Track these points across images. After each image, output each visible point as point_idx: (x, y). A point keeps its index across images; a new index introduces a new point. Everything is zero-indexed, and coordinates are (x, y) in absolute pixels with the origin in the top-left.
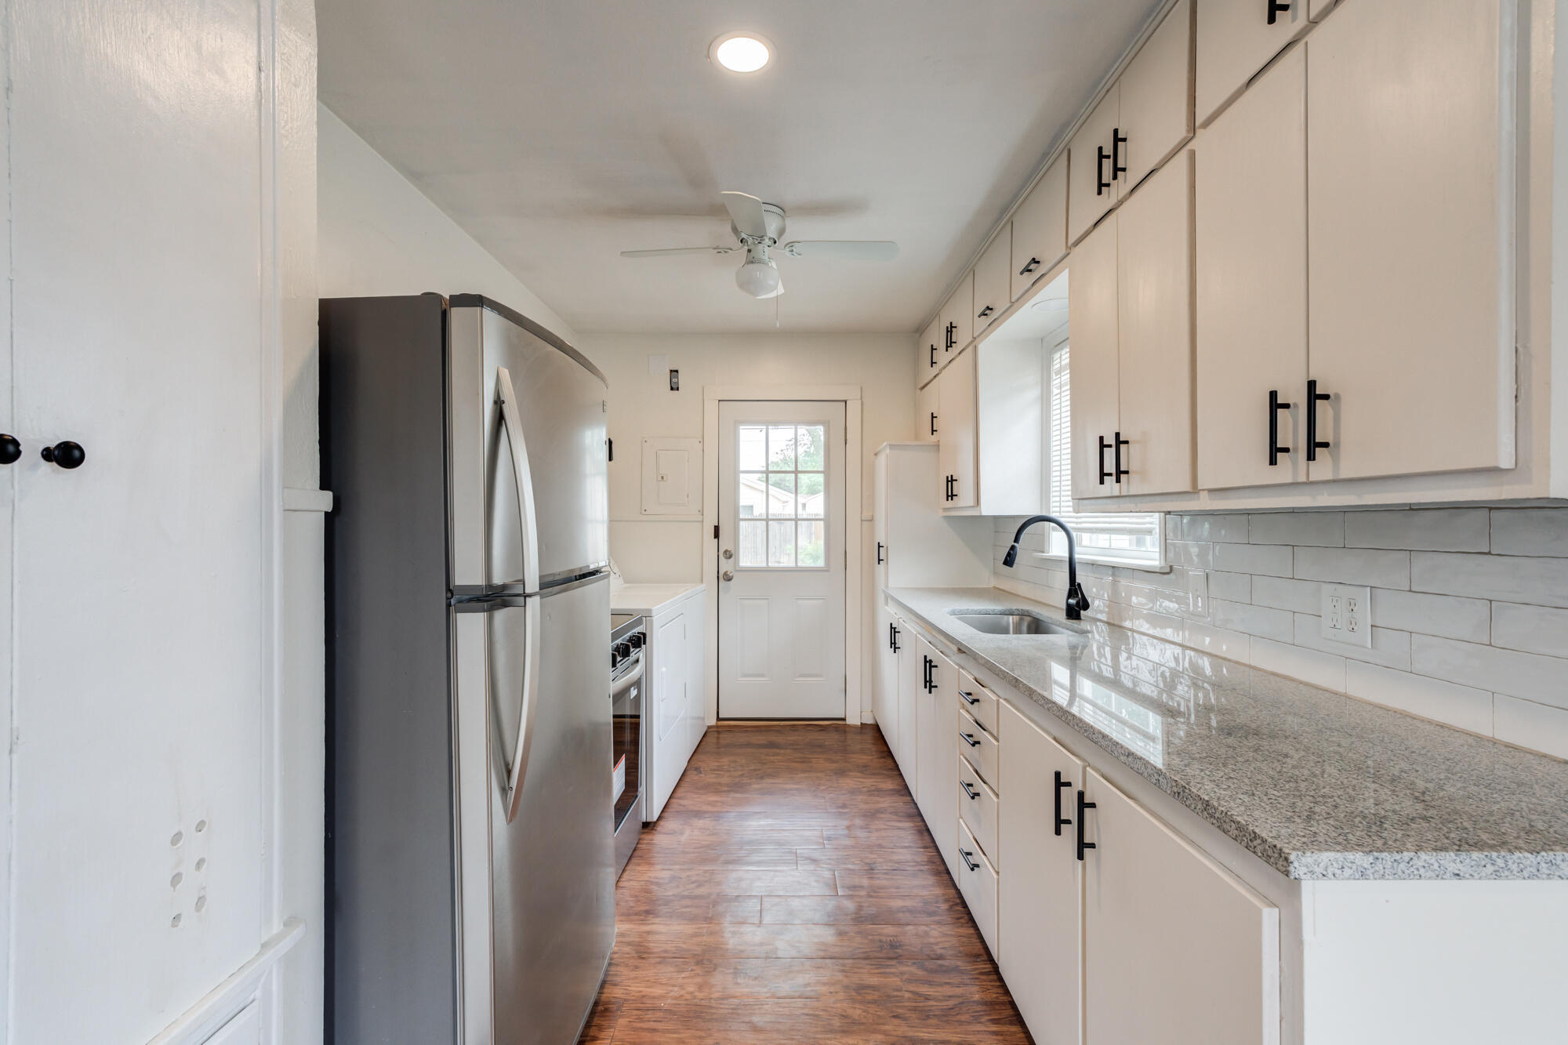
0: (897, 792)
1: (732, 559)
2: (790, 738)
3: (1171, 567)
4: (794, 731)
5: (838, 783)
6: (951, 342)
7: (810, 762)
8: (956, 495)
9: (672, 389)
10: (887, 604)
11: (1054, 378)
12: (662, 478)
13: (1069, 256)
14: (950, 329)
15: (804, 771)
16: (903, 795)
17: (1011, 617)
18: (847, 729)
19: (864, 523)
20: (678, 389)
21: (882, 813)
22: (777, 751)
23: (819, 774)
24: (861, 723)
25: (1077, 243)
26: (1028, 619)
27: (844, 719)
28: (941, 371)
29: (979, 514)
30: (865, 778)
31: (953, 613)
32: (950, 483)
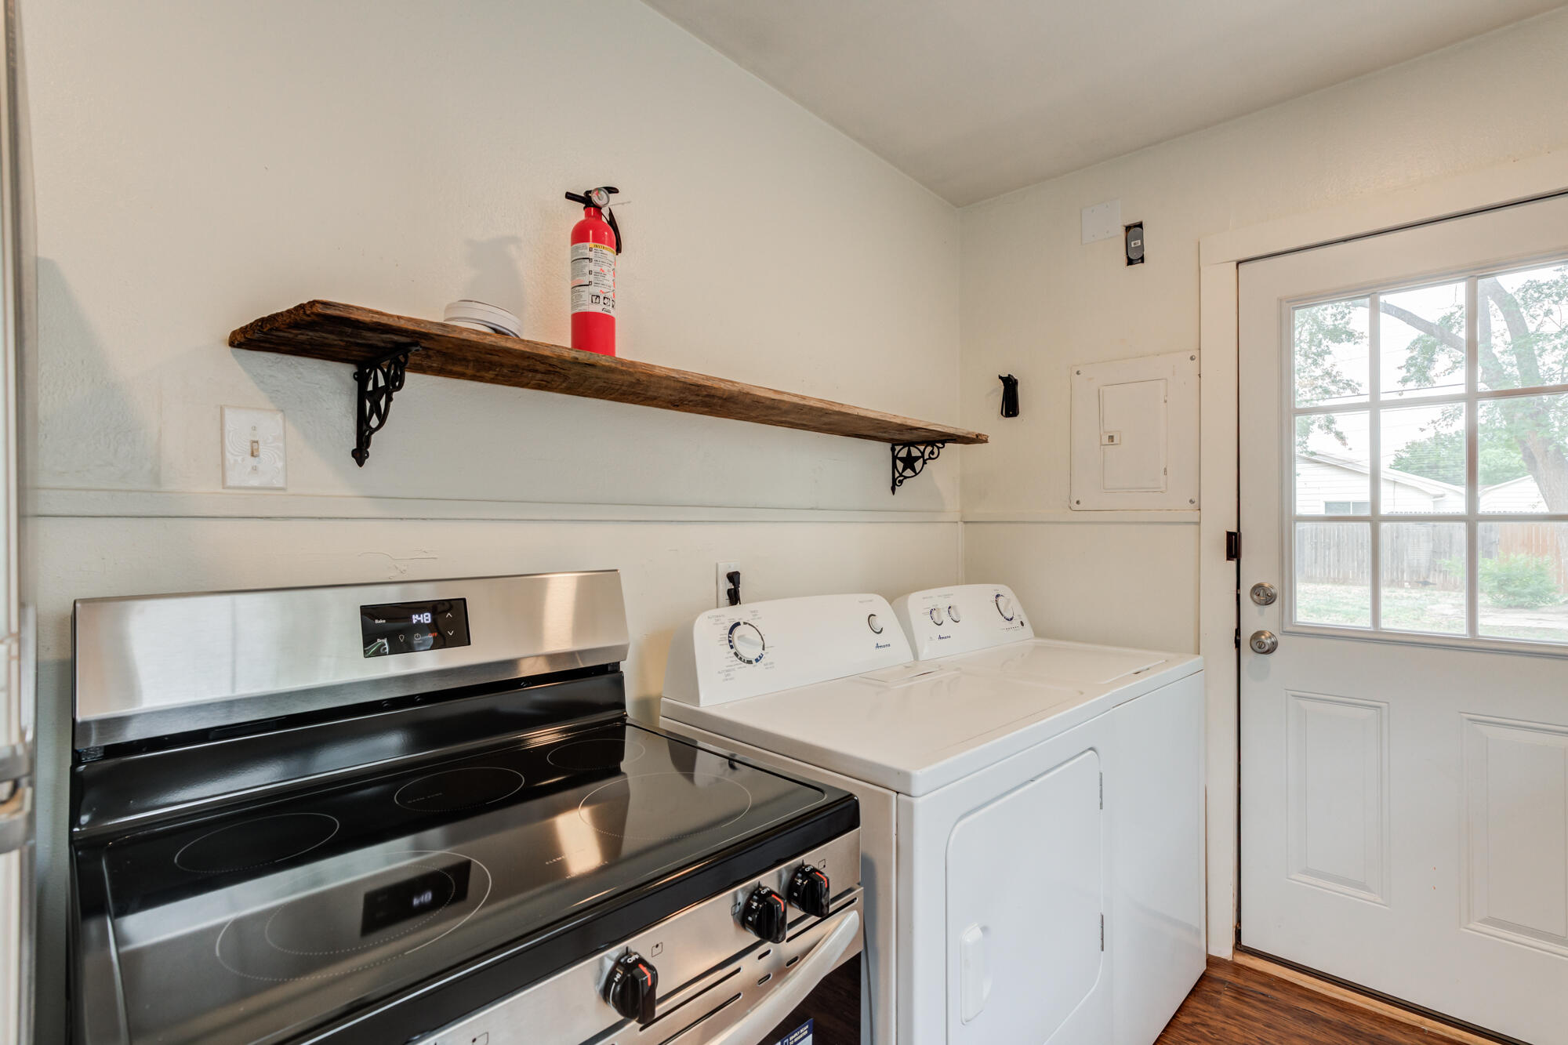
1: (1276, 604)
9: (1130, 262)
12: (1111, 438)
20: (1142, 259)
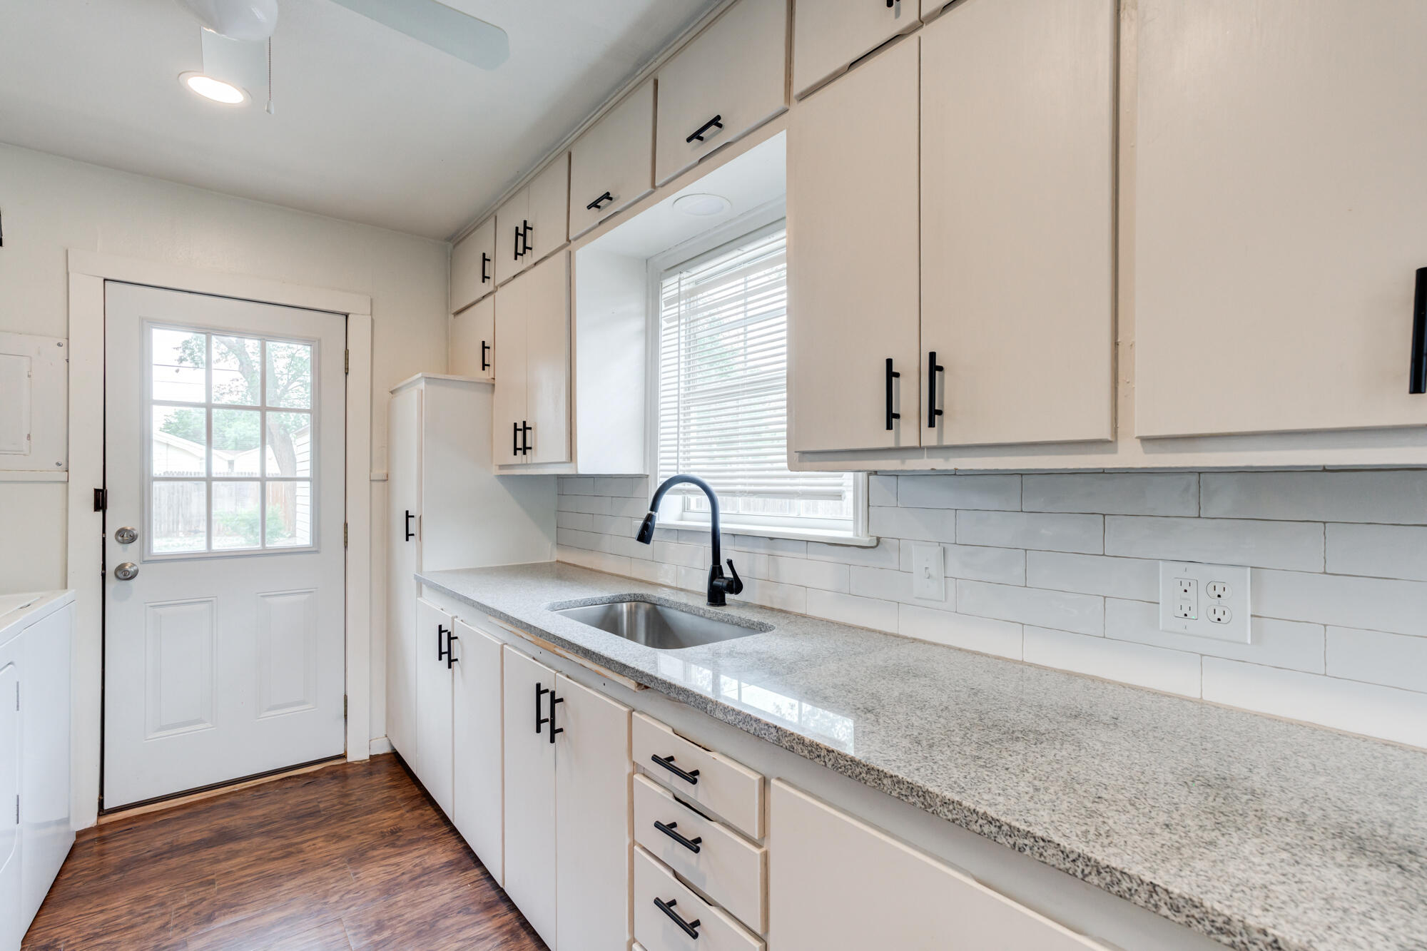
0: (453, 866)
1: (137, 542)
2: (255, 813)
3: (878, 539)
4: (260, 797)
5: (358, 879)
6: (525, 248)
7: (301, 851)
8: (530, 448)
10: (420, 593)
11: (664, 308)
13: (787, 114)
14: (523, 232)
15: (292, 875)
16: (466, 870)
17: (624, 605)
18: (350, 771)
19: (374, 483)
21: (446, 917)
22: (234, 846)
23: (319, 873)
24: (371, 756)
25: (804, 96)
26: (644, 607)
27: (343, 756)
28: (496, 288)
29: (574, 473)
30: (400, 854)
31: (553, 608)
32: (520, 434)
